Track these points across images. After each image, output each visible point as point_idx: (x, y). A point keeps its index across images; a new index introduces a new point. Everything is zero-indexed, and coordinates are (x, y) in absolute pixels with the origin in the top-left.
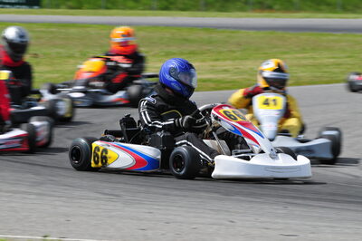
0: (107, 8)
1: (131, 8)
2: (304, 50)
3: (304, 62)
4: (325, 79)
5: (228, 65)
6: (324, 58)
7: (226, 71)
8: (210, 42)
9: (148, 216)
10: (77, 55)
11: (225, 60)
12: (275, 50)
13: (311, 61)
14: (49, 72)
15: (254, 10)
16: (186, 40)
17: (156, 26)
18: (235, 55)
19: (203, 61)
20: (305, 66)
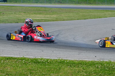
0: (23, 2)
1: (29, 3)
2: (67, 13)
3: (66, 15)
4: (70, 19)
5: (48, 16)
6: (71, 15)
7: (48, 17)
8: (45, 11)
9: (22, 50)
10: (13, 13)
11: (48, 15)
12: (60, 12)
13: (67, 15)
14: (6, 17)
15: (57, 3)
16: (40, 10)
17: (33, 7)
18: (50, 14)
19: (43, 15)
20: (66, 16)
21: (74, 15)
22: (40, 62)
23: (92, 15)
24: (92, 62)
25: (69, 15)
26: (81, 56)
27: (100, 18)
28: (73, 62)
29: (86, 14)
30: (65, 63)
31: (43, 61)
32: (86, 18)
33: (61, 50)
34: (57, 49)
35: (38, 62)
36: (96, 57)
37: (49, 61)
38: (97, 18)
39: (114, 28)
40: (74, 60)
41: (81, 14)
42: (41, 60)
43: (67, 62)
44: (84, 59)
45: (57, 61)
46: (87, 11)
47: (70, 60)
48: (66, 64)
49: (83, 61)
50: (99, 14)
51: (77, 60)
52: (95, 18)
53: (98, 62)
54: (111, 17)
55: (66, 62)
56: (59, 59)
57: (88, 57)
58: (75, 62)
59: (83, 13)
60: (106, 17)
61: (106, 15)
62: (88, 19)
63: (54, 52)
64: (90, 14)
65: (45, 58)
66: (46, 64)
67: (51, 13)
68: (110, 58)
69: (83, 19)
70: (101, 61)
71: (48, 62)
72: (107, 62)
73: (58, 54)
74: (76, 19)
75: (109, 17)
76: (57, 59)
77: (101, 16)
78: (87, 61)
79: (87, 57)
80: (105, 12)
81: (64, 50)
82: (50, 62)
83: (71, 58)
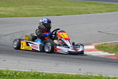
4: (36, 15)
5: (2, 9)
7: (2, 11)
11: (1, 7)
20: (29, 10)
21: (41, 9)
22: (6, 76)
23: (67, 9)
24: (76, 76)
25: (34, 9)
26: (59, 68)
27: (79, 14)
28: (51, 75)
29: (59, 7)
30: (40, 76)
31: (10, 74)
32: (59, 14)
33: (30, 59)
34: (24, 58)
35: (3, 75)
36: (80, 70)
37: (18, 74)
38: (76, 14)
39: (101, 30)
40: (52, 73)
41: (51, 7)
42: (7, 73)
43: (44, 76)
44: (65, 72)
45: (28, 74)
46: (60, 3)
47: (46, 73)
48: (42, 78)
49: (64, 75)
50: (77, 8)
51: (56, 74)
52: (72, 14)
53: (85, 77)
54: (97, 13)
55: (42, 75)
56: (32, 72)
57: (70, 70)
58: (53, 77)
59: (54, 5)
60: (89, 13)
61: (88, 11)
62: (62, 15)
63: (21, 62)
64: (65, 7)
65: (12, 70)
66: (14, 77)
67: (6, 5)
68: (100, 72)
69: (54, 15)
70: (89, 76)
71: (17, 76)
72: (96, 76)
73: (27, 66)
74: (45, 15)
75: (94, 13)
76: (28, 72)
77: (81, 11)
78: (69, 75)
79: (68, 69)
80: (87, 5)
81: (35, 60)
82: (19, 76)
83: (47, 71)
